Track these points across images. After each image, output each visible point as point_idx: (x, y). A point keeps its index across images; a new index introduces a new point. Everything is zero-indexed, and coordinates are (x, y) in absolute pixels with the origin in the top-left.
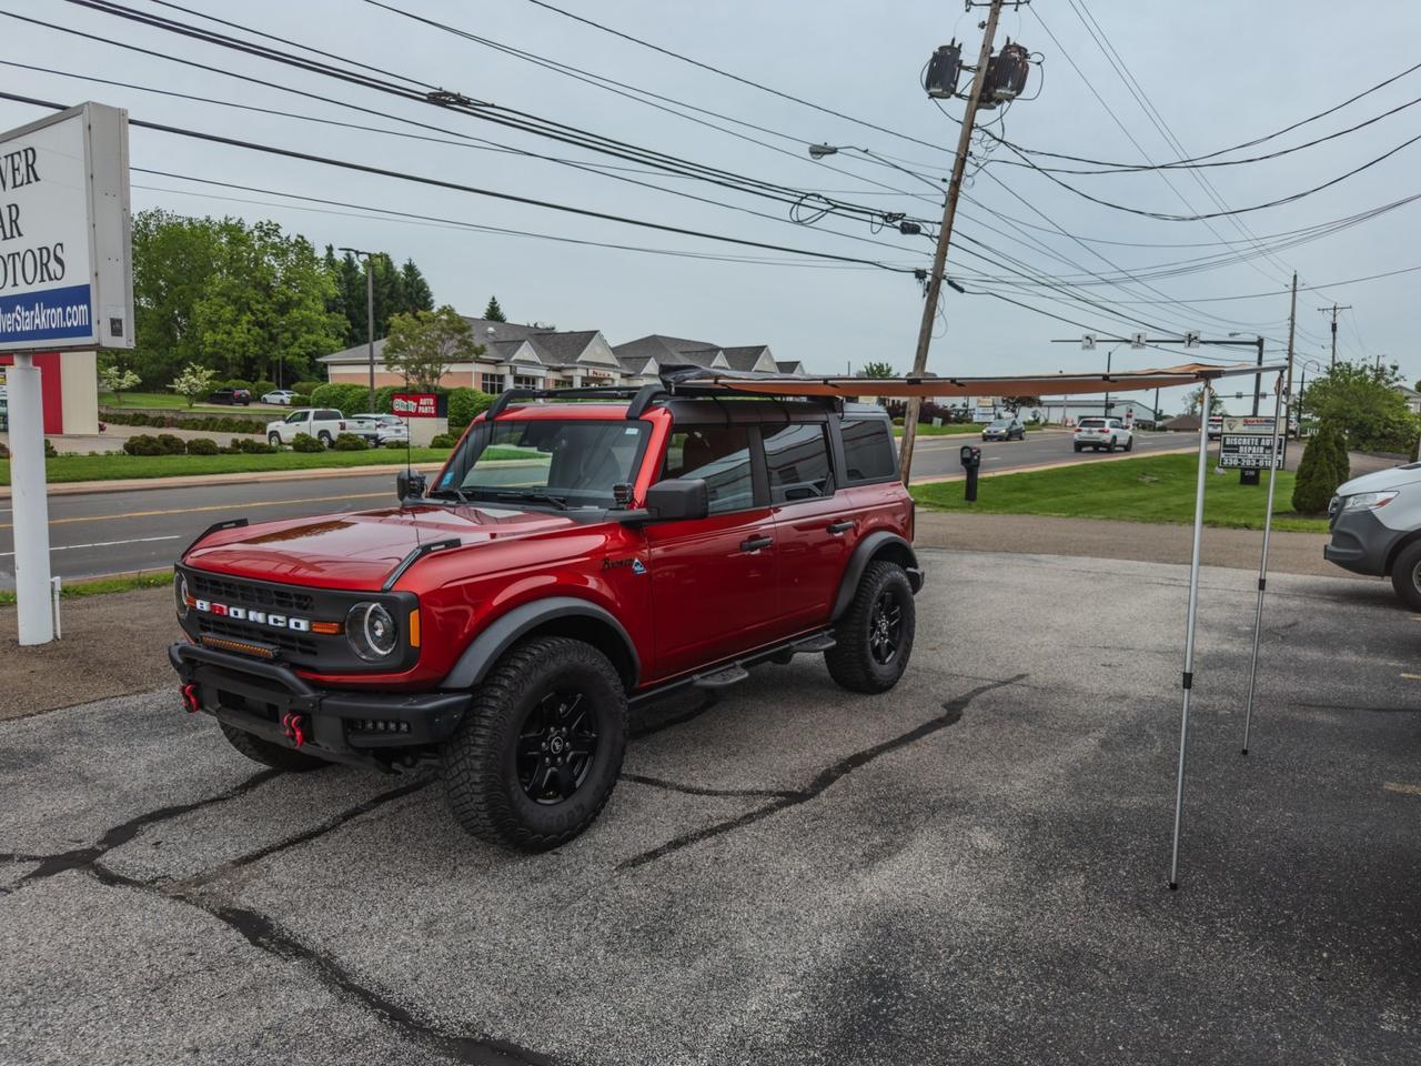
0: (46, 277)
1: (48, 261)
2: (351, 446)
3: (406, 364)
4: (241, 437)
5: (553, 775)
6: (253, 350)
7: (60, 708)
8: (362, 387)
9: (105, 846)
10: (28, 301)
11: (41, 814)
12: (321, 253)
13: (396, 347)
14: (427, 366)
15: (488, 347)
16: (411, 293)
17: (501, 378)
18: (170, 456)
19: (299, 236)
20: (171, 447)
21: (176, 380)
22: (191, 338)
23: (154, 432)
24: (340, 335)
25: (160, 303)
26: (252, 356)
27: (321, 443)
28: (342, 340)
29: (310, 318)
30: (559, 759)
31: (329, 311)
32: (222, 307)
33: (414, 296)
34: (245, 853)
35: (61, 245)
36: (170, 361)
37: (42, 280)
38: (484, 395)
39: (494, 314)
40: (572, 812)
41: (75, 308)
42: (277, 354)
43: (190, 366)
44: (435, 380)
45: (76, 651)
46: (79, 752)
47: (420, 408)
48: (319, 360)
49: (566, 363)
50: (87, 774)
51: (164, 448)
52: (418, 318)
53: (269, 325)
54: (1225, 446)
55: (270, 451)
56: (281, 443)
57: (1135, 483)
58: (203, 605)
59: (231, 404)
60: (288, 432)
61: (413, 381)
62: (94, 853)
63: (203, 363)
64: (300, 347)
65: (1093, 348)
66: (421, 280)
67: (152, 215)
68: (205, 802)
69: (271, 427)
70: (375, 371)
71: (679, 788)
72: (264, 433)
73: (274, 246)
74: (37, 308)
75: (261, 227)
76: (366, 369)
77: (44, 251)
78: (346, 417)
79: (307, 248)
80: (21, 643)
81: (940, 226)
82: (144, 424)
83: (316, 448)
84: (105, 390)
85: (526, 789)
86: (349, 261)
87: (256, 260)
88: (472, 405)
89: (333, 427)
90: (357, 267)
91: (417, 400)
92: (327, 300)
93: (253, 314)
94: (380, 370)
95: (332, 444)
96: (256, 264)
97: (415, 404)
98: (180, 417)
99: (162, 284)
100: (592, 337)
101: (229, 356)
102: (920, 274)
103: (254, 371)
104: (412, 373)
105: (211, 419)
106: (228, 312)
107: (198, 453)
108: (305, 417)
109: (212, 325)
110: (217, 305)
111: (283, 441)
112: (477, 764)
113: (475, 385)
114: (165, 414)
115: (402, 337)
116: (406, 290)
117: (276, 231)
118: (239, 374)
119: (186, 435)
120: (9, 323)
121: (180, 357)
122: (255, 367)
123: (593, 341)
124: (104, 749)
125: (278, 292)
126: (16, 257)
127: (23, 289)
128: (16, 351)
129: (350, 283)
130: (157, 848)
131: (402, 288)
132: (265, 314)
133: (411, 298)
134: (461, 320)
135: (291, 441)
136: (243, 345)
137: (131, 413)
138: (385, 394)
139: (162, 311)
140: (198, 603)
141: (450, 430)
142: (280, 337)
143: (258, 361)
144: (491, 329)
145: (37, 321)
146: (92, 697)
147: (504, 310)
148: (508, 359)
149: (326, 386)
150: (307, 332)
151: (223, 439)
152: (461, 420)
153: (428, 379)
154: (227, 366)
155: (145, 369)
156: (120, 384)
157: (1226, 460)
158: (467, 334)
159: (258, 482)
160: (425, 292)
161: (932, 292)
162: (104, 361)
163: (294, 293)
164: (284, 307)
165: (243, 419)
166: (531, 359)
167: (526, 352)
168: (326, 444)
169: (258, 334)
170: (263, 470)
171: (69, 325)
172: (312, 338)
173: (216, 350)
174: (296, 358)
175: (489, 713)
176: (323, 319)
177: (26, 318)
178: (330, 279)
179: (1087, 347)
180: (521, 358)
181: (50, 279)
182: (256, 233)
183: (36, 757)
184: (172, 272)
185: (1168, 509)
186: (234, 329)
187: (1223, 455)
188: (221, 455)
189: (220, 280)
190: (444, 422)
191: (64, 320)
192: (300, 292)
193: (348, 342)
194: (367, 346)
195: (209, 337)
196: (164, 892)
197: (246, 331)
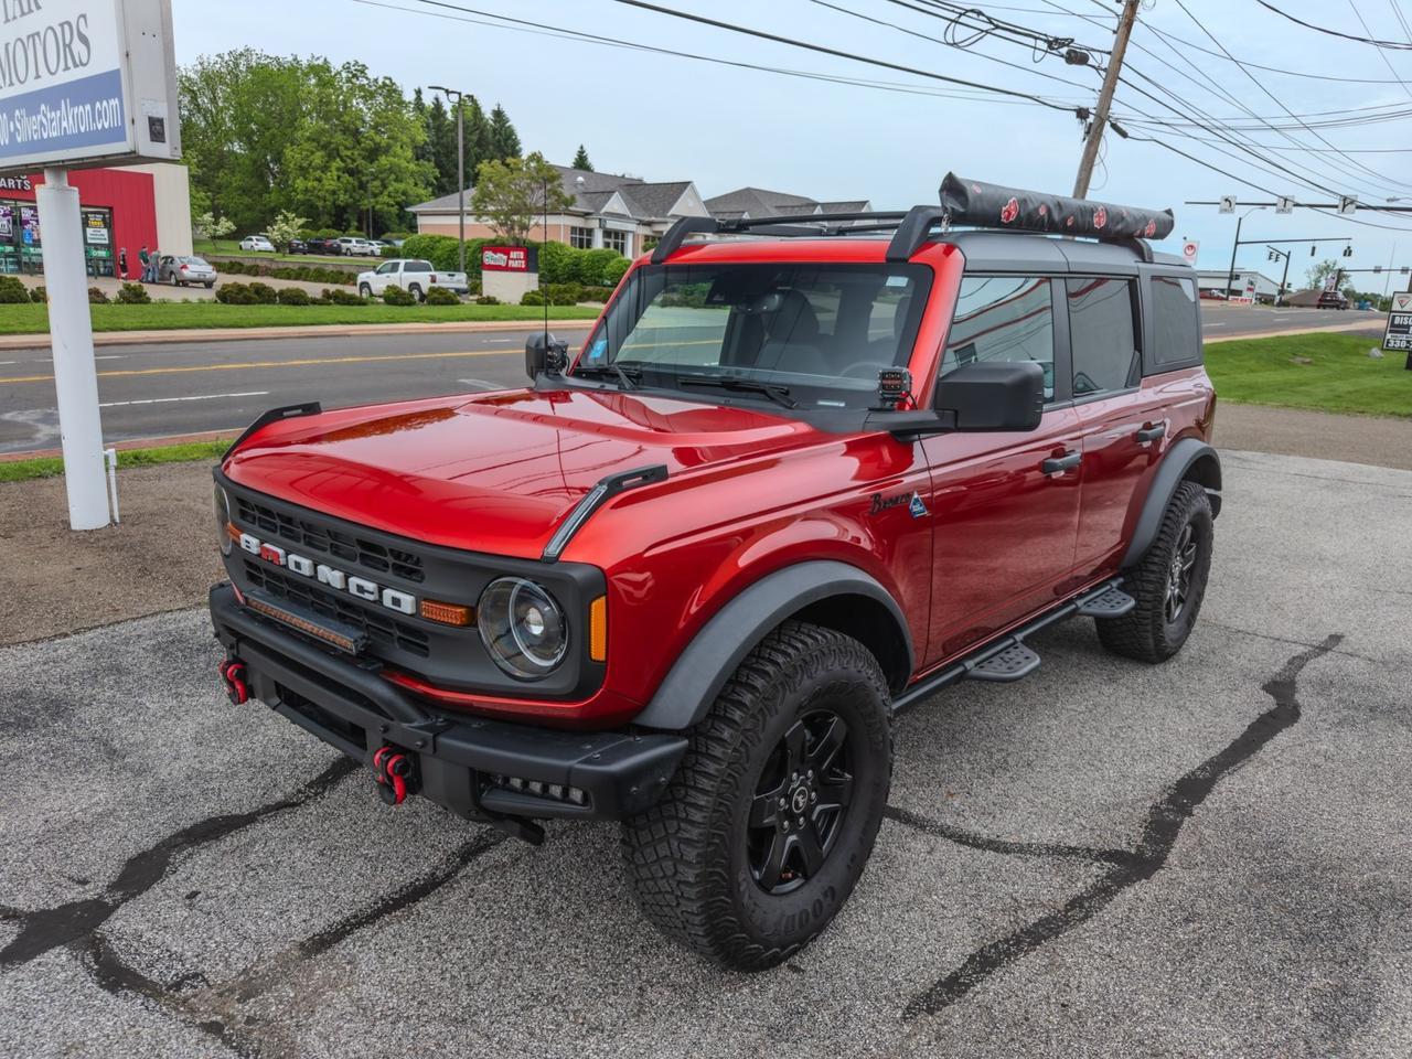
0: (70, 64)
1: (71, 42)
2: (442, 300)
3: (495, 215)
4: (332, 288)
5: (794, 849)
6: (343, 198)
7: (102, 626)
8: (451, 239)
9: (119, 895)
10: (53, 97)
11: (41, 818)
12: (409, 96)
13: (485, 197)
14: (516, 218)
15: (577, 197)
16: (499, 141)
17: (590, 232)
18: (262, 306)
19: (386, 78)
20: (262, 296)
21: (268, 227)
22: (283, 184)
23: (245, 280)
24: (428, 184)
25: (252, 149)
26: (342, 204)
27: (412, 296)
28: (430, 189)
29: (399, 166)
30: (802, 819)
31: (417, 159)
32: (312, 153)
33: (503, 144)
34: (319, 925)
35: (84, 16)
36: (263, 208)
37: (67, 68)
38: (573, 249)
39: (582, 163)
40: (818, 901)
41: (105, 103)
42: (367, 203)
43: (282, 213)
44: (525, 233)
45: (133, 540)
46: (112, 703)
47: (510, 262)
48: (408, 209)
49: (656, 216)
50: (116, 744)
51: (256, 296)
52: (508, 166)
53: (359, 172)
54: (1393, 325)
55: (362, 303)
56: (371, 295)
57: (1287, 365)
58: (250, 543)
59: (323, 254)
60: (379, 283)
61: (502, 233)
62: (99, 910)
63: (295, 211)
64: (389, 196)
65: (1232, 211)
66: (509, 127)
67: (241, 54)
68: (268, 809)
69: (362, 277)
70: (465, 222)
71: (945, 833)
72: (355, 284)
73: (362, 87)
74: (63, 105)
75: (348, 68)
76: (456, 220)
77: (66, 27)
78: (436, 270)
79: (395, 91)
80: (73, 528)
81: (1109, 56)
82: (239, 272)
83: (407, 301)
84: (202, 238)
85: (757, 874)
86: (438, 105)
87: (345, 103)
88: (561, 261)
89: (423, 279)
90: (445, 112)
91: (507, 253)
92: (416, 147)
93: (342, 160)
94: (469, 220)
95: (423, 297)
96: (345, 107)
97: (505, 257)
98: (274, 266)
99: (254, 127)
100: (685, 188)
101: (320, 204)
102: (1082, 113)
103: (345, 221)
104: (501, 225)
105: (304, 269)
106: (318, 158)
107: (289, 304)
108: (394, 268)
109: (303, 171)
110: (308, 150)
111: (374, 292)
112: (691, 854)
113: (564, 239)
114: (259, 263)
115: (491, 185)
116: (494, 137)
117: (362, 72)
118: (330, 223)
119: (278, 285)
120: (35, 128)
121: (272, 205)
122: (345, 216)
123: (686, 191)
124: (144, 700)
125: (366, 138)
126: (36, 38)
127: (47, 81)
128: (46, 165)
129: (438, 129)
130: (191, 907)
131: (490, 136)
132: (354, 161)
133: (500, 146)
134: (551, 168)
135: (382, 293)
136: (334, 193)
137: (227, 261)
138: (474, 245)
139: (254, 156)
140: (244, 537)
141: (540, 286)
142: (369, 185)
143: (349, 210)
144: (580, 179)
145: (64, 124)
146: (142, 611)
147: (592, 160)
148: (598, 210)
149: (414, 236)
150: (396, 180)
151: (314, 289)
152: (550, 276)
153: (516, 231)
154: (319, 215)
155: (239, 216)
156: (215, 230)
157: (1392, 342)
158: (556, 183)
159: (349, 336)
160: (513, 140)
161: (1093, 136)
162: (199, 206)
163: (383, 139)
164: (373, 153)
165: (335, 270)
166: (622, 212)
167: (616, 204)
168: (417, 297)
169: (348, 182)
170: (353, 323)
171: (100, 127)
172: (402, 186)
173: (307, 197)
174: (386, 208)
175: (712, 768)
176: (412, 166)
177: (52, 121)
178: (418, 124)
179: (1226, 210)
180: (611, 211)
181: (76, 66)
182: (344, 75)
183: (58, 708)
184: (263, 114)
185: (1339, 397)
186: (324, 176)
187: (1389, 336)
188: (311, 306)
189: (311, 124)
190: (535, 277)
191: (94, 120)
192: (389, 138)
193: (436, 191)
194: (457, 195)
195: (300, 183)
196: (192, 1011)
197: (336, 178)
